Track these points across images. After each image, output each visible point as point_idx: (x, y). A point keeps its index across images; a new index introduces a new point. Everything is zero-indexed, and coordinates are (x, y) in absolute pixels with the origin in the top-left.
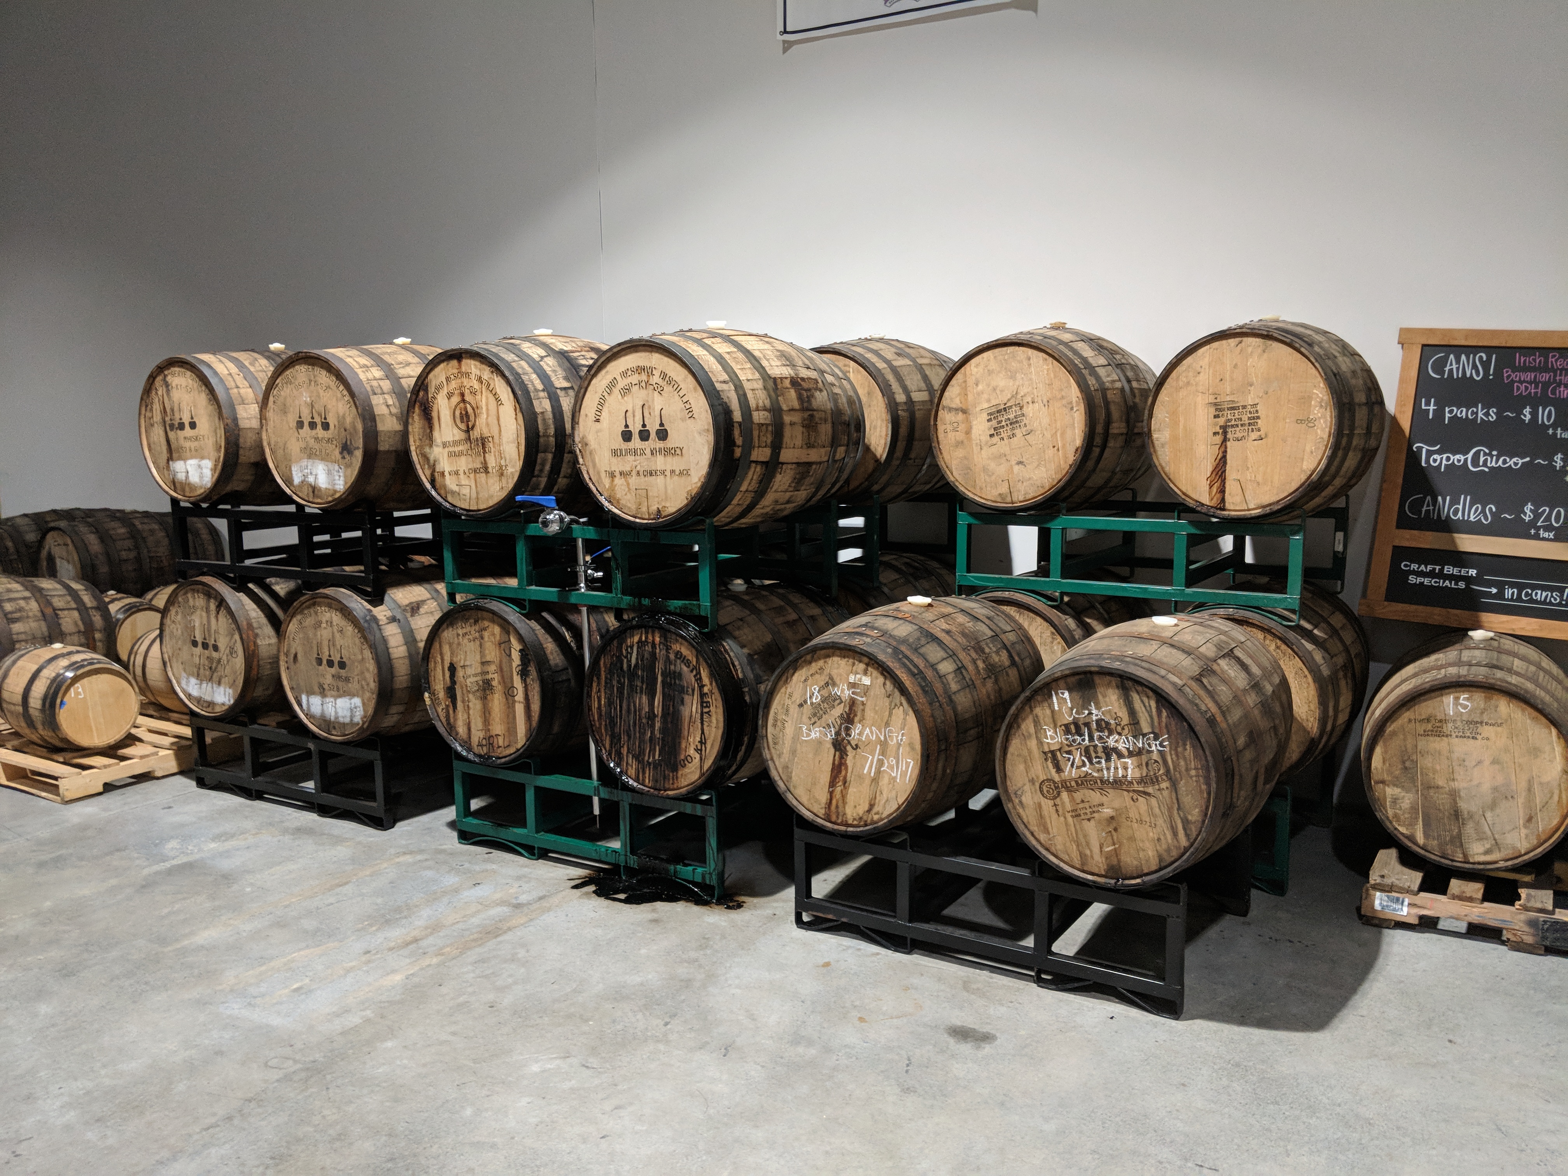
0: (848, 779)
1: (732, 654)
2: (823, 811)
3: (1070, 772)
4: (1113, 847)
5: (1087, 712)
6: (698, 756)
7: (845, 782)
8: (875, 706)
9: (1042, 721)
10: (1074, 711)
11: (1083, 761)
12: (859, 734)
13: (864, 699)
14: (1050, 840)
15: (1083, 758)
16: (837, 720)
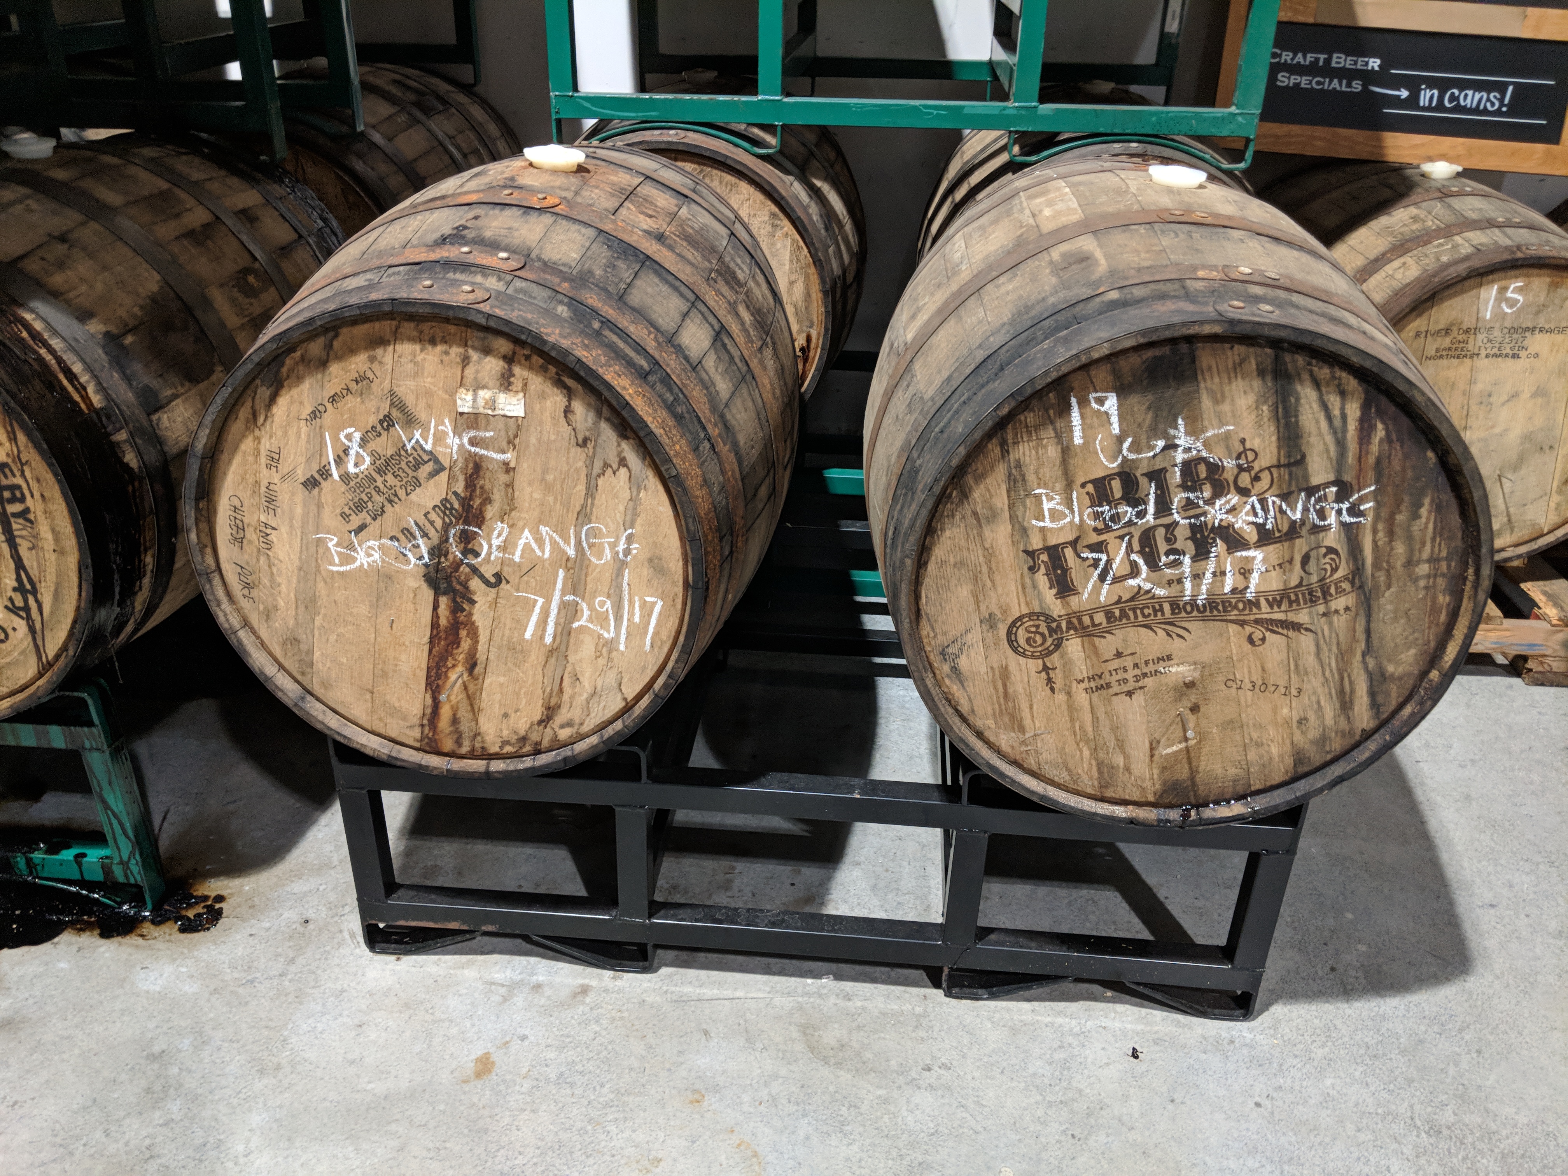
0: (481, 656)
1: (56, 343)
2: (417, 733)
3: (1096, 591)
4: (1183, 745)
5: (1161, 444)
6: (21, 625)
7: (472, 666)
8: (545, 471)
9: (1031, 478)
10: (1126, 445)
11: (1134, 566)
12: (503, 548)
13: (509, 456)
14: (1023, 743)
15: (1134, 557)
16: (433, 516)
